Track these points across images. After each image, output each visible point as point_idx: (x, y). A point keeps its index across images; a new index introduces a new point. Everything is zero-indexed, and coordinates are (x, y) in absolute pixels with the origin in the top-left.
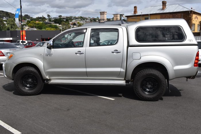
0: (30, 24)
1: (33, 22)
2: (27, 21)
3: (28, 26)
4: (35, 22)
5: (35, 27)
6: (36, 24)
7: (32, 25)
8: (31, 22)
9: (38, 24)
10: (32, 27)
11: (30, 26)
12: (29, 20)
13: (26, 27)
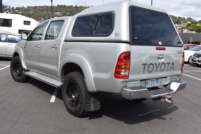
0: (189, 27)
1: (193, 25)
2: (187, 24)
3: (188, 29)
4: (195, 25)
5: (195, 31)
6: (196, 27)
7: (191, 28)
8: (192, 25)
9: (198, 27)
10: (192, 30)
11: (190, 29)
12: (190, 23)
13: (185, 30)
